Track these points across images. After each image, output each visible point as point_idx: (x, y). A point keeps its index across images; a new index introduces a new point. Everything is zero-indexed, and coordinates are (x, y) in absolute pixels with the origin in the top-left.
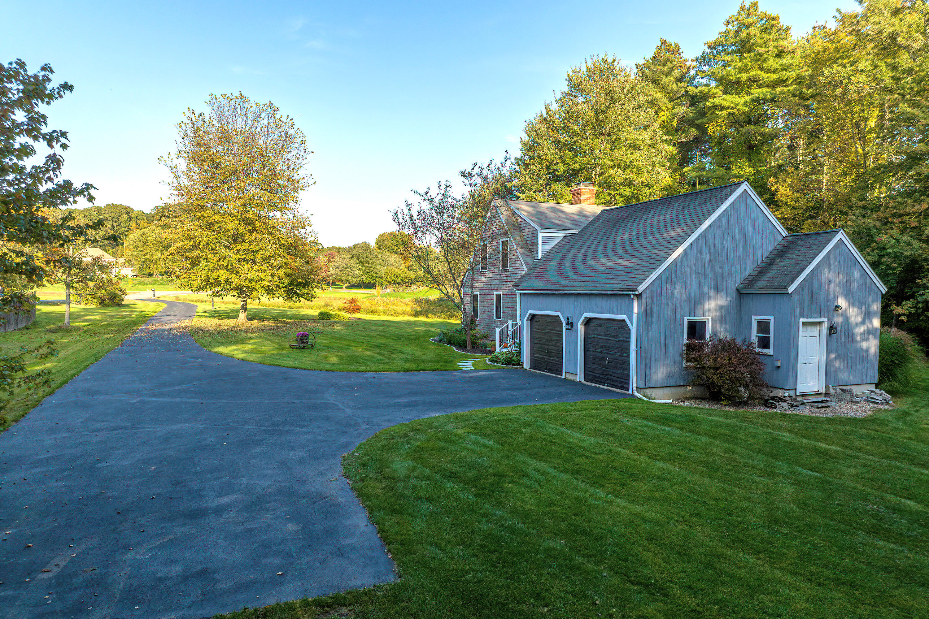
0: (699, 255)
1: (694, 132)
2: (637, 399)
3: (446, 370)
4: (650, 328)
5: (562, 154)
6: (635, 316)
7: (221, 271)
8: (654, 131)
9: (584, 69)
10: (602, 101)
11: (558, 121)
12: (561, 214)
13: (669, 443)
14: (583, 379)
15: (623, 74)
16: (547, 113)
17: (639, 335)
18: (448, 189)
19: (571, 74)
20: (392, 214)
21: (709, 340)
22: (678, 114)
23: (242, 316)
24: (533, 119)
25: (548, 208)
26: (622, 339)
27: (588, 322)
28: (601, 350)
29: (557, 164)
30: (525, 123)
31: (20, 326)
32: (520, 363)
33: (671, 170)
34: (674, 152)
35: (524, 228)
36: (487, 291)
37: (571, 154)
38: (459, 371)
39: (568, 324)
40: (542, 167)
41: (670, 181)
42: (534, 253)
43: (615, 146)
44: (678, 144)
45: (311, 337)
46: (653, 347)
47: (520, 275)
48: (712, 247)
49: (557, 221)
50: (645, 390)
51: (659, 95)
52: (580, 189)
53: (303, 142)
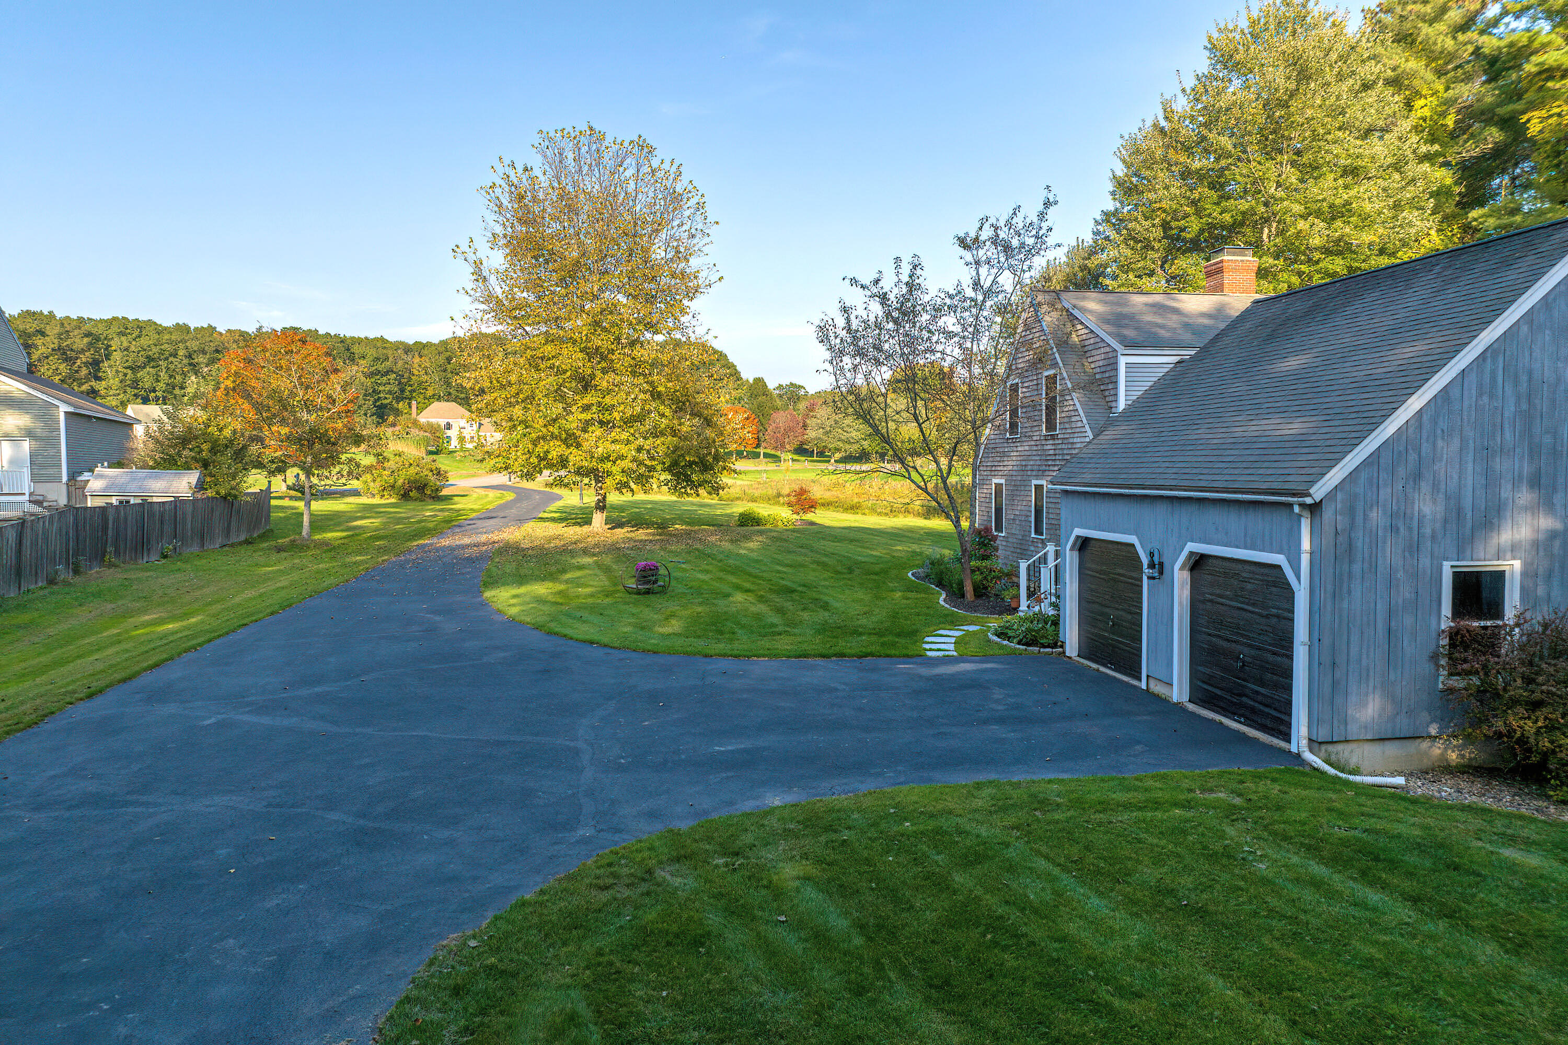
0: (1485, 399)
1: (1494, 135)
2: (1307, 769)
3: (888, 656)
4: (1345, 589)
5: (1196, 195)
6: (1305, 559)
7: (552, 444)
8: (1400, 138)
9: (1244, 24)
10: (1280, 81)
11: (1188, 131)
12: (1175, 317)
13: (1369, 962)
14: (1185, 698)
15: (1329, 24)
16: (1166, 118)
17: (1316, 608)
18: (919, 272)
19: (1215, 35)
20: (814, 328)
21: (1511, 623)
22: (1456, 99)
23: (598, 519)
24: (1136, 131)
25: (1146, 305)
26: (1274, 611)
27: (1198, 563)
28: (1226, 633)
29: (1186, 216)
30: (1121, 141)
31: (234, 539)
32: (1057, 643)
33: (1438, 217)
34: (1449, 181)
35: (1090, 348)
36: (1019, 478)
37: (1214, 195)
38: (919, 660)
39: (1152, 565)
40: (1154, 226)
41: (1438, 242)
42: (1111, 399)
43: (1311, 171)
44: (1457, 164)
45: (662, 571)
46: (1355, 638)
47: (1078, 446)
48: (1524, 378)
49: (1163, 333)
50: (1330, 748)
51: (1413, 64)
52: (1222, 261)
53: (700, 206)
